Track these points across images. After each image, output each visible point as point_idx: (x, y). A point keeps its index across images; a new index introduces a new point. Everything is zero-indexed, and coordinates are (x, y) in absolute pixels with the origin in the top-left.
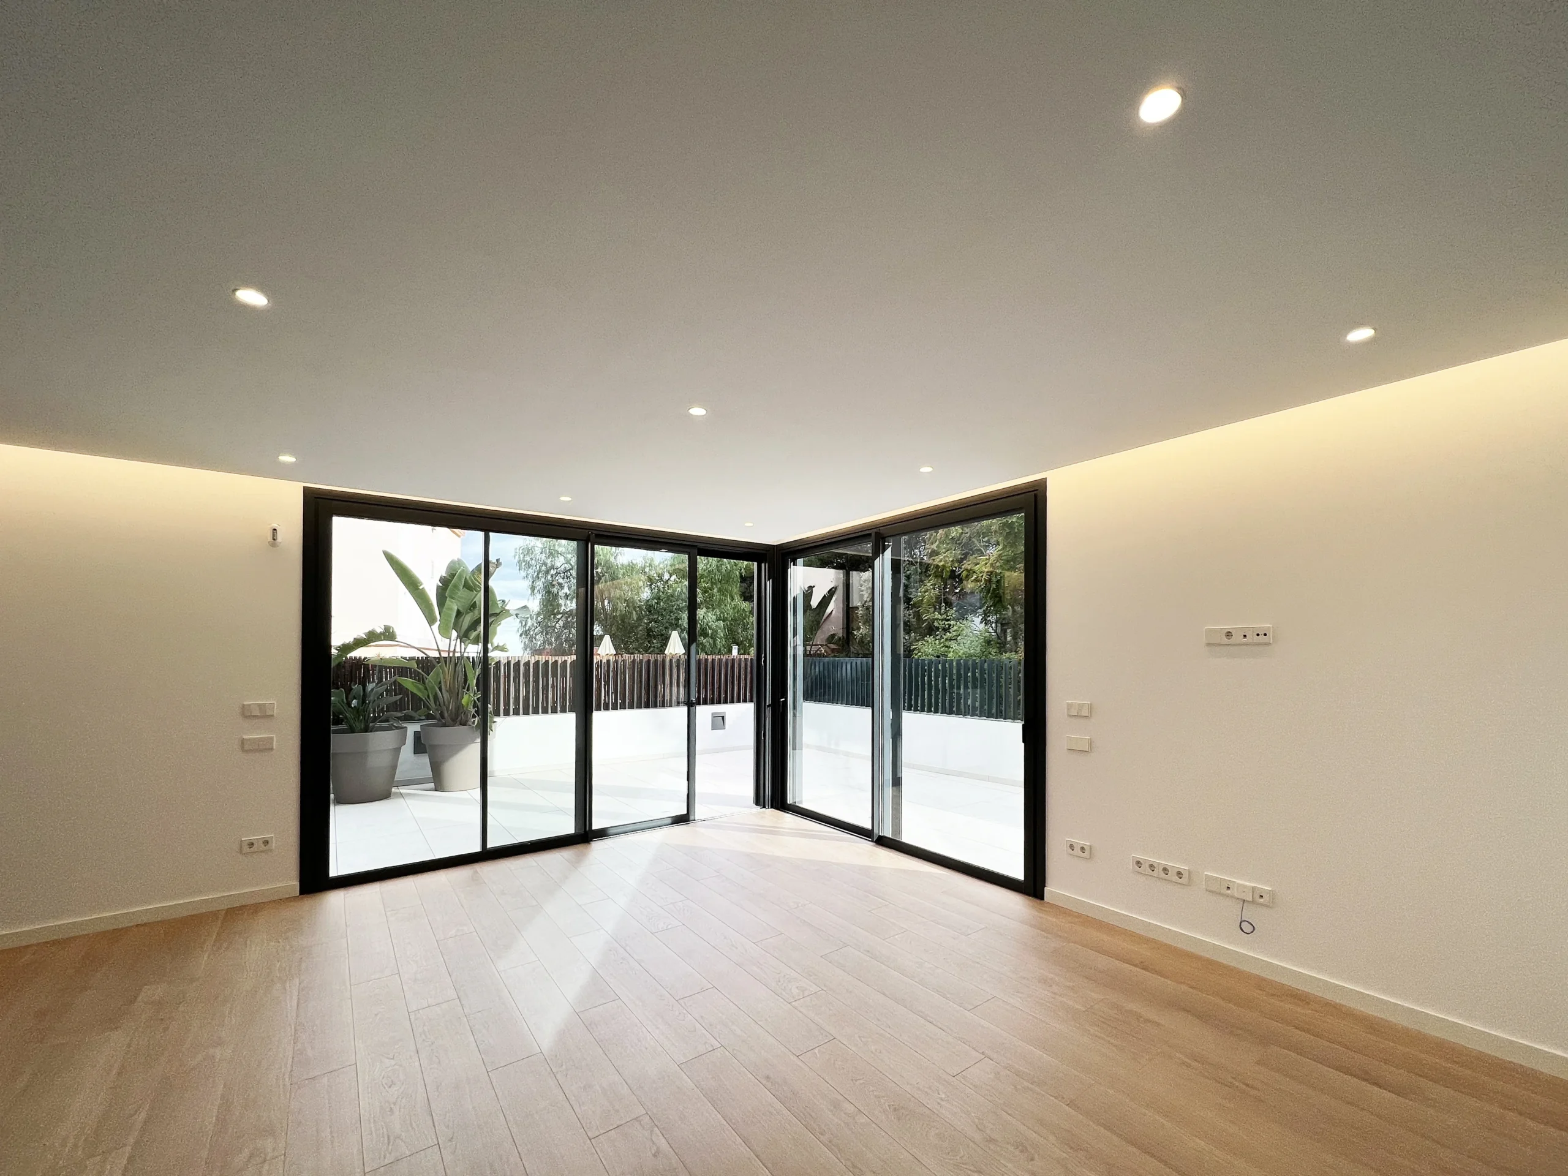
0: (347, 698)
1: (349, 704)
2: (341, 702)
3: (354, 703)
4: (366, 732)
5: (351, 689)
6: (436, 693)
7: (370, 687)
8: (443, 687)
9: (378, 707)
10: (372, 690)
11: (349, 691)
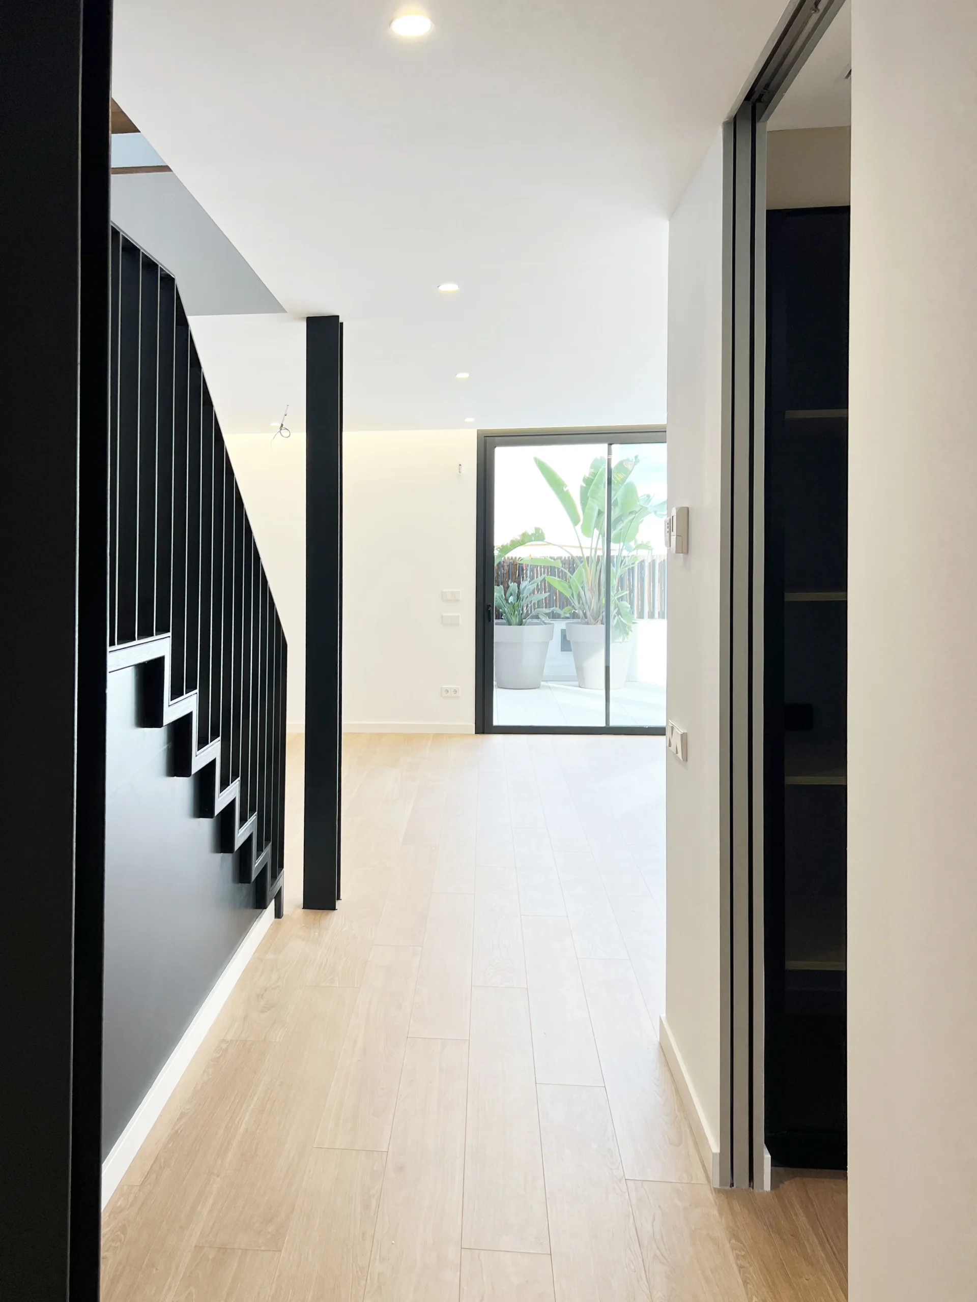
0: (505, 595)
1: (507, 600)
2: (500, 597)
3: (511, 599)
4: (521, 625)
5: (508, 587)
6: (579, 592)
7: (524, 584)
8: (585, 585)
9: (531, 602)
10: (525, 587)
11: (506, 588)
